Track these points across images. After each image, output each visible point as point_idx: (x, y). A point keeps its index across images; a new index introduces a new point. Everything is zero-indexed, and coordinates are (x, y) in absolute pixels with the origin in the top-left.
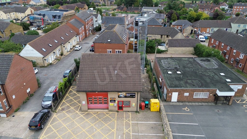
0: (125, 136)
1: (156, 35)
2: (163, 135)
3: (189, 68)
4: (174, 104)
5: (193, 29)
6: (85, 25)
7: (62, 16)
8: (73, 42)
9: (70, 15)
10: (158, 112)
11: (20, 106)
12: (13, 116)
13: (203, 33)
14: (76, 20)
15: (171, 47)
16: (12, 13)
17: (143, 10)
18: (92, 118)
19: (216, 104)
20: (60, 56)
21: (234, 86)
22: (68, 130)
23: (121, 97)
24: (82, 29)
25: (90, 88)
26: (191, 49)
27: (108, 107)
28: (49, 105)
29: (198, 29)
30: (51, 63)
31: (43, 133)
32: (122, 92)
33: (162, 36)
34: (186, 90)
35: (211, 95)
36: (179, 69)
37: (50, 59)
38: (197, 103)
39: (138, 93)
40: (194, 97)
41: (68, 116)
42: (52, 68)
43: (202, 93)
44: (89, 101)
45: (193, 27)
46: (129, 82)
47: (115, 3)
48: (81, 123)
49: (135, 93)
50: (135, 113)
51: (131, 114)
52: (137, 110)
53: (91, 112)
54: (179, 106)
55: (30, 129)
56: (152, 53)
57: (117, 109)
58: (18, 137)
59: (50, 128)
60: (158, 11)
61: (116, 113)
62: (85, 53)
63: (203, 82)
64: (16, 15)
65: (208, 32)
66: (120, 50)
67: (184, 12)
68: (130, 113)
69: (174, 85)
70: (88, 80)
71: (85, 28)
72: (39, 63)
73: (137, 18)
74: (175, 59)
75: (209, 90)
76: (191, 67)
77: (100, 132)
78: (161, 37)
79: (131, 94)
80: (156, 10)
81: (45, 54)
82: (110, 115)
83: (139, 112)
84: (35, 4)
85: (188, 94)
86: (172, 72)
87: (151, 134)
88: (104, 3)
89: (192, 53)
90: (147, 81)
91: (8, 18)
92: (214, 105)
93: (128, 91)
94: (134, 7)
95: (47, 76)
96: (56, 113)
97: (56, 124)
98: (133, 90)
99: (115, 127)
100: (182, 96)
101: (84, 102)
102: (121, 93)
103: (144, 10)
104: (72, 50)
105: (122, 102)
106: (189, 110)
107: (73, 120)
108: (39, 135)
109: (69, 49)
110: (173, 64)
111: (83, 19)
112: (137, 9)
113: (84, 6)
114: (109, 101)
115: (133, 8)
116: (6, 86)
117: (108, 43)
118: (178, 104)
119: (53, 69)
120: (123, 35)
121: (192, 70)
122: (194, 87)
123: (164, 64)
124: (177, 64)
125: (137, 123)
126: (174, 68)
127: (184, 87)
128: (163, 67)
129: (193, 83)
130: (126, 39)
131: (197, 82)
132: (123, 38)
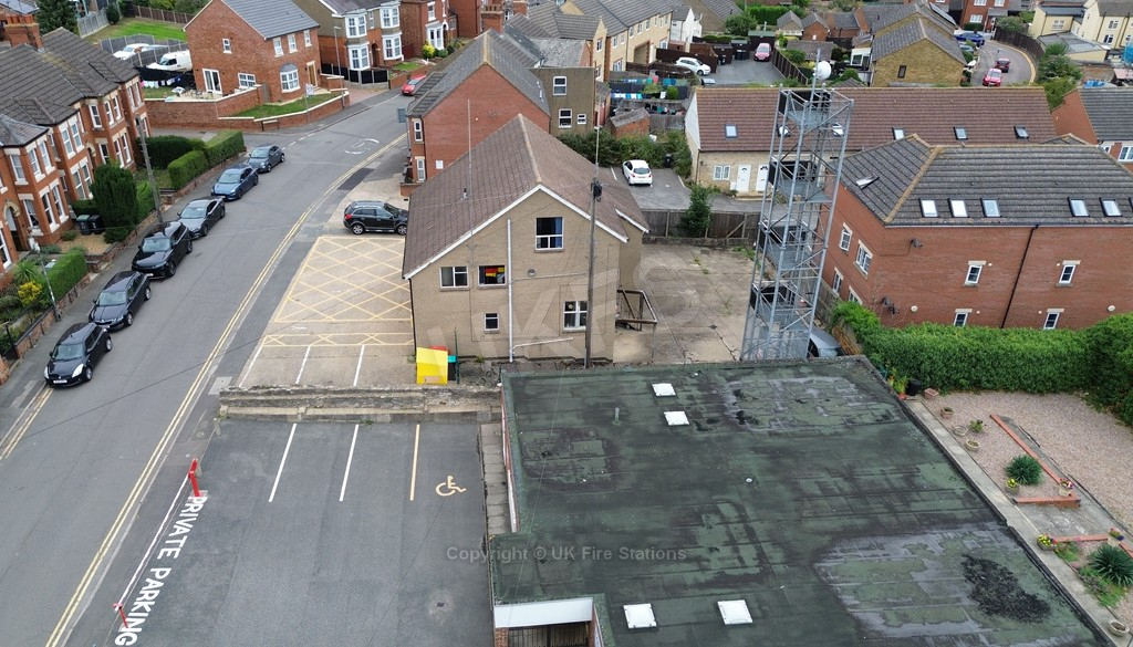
3: (773, 471)
30: (735, 191)
37: (744, 175)
50: (410, 353)
51: (404, 346)
66: (868, 253)
81: (714, 146)
86: (686, 402)
106: (444, 494)
110: (810, 417)
117: (851, 191)
120: (976, 196)
121: (749, 480)
122: (532, 455)
123: (777, 382)
124: (809, 428)
125: (358, 356)
126: (747, 413)
127: (517, 421)
128: (736, 376)
129: (568, 455)
130: (952, 221)
131: (585, 472)
132: (938, 206)
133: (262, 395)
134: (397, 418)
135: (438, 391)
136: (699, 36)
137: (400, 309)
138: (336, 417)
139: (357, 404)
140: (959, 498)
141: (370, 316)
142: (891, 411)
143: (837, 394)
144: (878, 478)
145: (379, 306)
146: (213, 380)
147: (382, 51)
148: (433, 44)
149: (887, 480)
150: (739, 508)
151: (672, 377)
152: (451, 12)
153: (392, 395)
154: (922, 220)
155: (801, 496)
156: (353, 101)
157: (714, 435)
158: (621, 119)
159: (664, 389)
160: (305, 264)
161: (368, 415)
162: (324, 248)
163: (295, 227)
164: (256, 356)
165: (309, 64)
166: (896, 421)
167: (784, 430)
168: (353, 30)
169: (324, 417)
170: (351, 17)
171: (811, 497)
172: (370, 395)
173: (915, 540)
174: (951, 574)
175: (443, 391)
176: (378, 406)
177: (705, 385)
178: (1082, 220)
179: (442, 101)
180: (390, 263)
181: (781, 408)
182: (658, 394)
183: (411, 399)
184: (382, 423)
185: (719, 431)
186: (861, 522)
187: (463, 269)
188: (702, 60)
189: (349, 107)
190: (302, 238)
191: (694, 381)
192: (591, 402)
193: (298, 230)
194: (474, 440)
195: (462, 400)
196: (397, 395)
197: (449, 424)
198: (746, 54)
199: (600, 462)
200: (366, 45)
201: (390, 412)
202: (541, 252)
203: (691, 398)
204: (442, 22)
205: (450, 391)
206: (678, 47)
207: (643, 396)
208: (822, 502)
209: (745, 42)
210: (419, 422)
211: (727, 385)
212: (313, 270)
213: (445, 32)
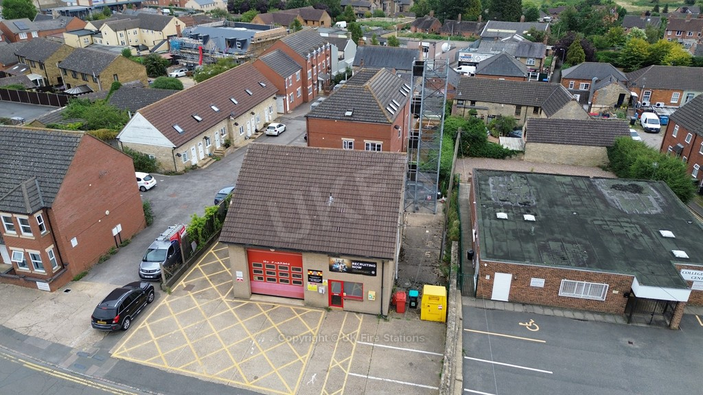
0: (330, 376)
1: (503, 105)
2: (437, 388)
3: (567, 207)
4: (498, 307)
5: (625, 91)
6: (304, 69)
7: (249, 42)
8: (266, 112)
9: (273, 40)
10: (441, 323)
11: (91, 268)
12: (67, 291)
13: (659, 105)
14: (282, 54)
15: (536, 141)
16: (131, 31)
17: (486, 30)
18: (255, 318)
19: (629, 320)
20: (222, 149)
21: (694, 271)
22: (186, 343)
23: (337, 270)
24: (294, 78)
25: (256, 237)
26: (599, 152)
27: (303, 295)
28: (157, 272)
29: (643, 93)
30: (196, 165)
31: (124, 340)
32: (339, 257)
33: (519, 107)
34: (537, 269)
35: (614, 292)
36: (535, 207)
37: (194, 153)
38: (569, 310)
39: (383, 264)
40: (561, 294)
41: (198, 306)
42: (193, 179)
43: (585, 282)
44: (255, 271)
45: (626, 84)
46: (363, 232)
47: (412, 10)
48: (224, 329)
49: (375, 264)
50: (376, 319)
51: (363, 321)
52: (382, 311)
53: (257, 303)
54: (513, 314)
55: (94, 327)
56: (476, 156)
57: (326, 301)
58: (62, 343)
59: (144, 329)
60: (530, 35)
61: (323, 312)
62: (290, 146)
63: (596, 250)
64: (141, 37)
65: (674, 104)
66: (377, 143)
67: (615, 40)
68: (361, 318)
69: (502, 251)
70: (253, 216)
71: (304, 76)
72: (163, 164)
73: (461, 54)
74: (533, 179)
75: (609, 276)
76: (574, 206)
77: (267, 358)
78: (518, 113)
79: (365, 265)
80: (525, 32)
81: (180, 141)
82: (304, 317)
83: (385, 318)
84: (200, 9)
85: (543, 281)
86: (511, 214)
87: (402, 382)
88: (381, 9)
89: (602, 164)
90: (438, 233)
91: (120, 44)
92: (620, 324)
93: (354, 256)
94: (463, 21)
95: (176, 198)
96: (168, 295)
97: (162, 321)
98: (370, 254)
99: (310, 350)
100: (523, 286)
101: (241, 272)
102: (338, 259)
103: (489, 30)
104: (260, 134)
105: (340, 284)
106: (538, 329)
107: (205, 317)
108: (112, 345)
109: (250, 132)
110: (522, 191)
111: (300, 51)
112: (472, 27)
113: (320, 16)
114: (306, 278)
115: (459, 22)
116: (55, 214)
117: (345, 120)
118: (510, 307)
119: (197, 182)
120: (390, 100)
121: (575, 213)
122: (565, 262)
124: (532, 193)
125: (373, 346)
129: (563, 253)
131: (577, 250)
132: (391, 109)
140: (577, 180)
142: (517, 174)
145: (294, 327)
149: (567, 188)
150: (597, 220)
154: (394, 116)
155: (584, 206)
157: (540, 213)
159: (502, 215)
160: (174, 369)
162: (143, 354)
163: (60, 375)
166: (525, 176)
167: (534, 198)
173: (605, 193)
174: (623, 193)
177: (495, 206)
178: (407, 97)
180: (210, 314)
181: (516, 195)
185: (537, 212)
186: (597, 200)
190: (97, 371)
191: (491, 208)
193: (72, 373)
199: (568, 245)
207: (506, 223)
208: (586, 203)
211: (495, 201)
212: (194, 365)
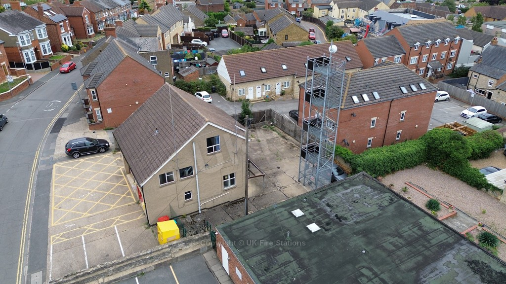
0: (76, 230)
4: (218, 273)
6: (407, 55)
12: (94, 132)
14: (393, 40)
16: (351, 10)
18: (111, 184)
22: (76, 176)
30: (249, 99)
34: (237, 261)
36: (343, 225)
37: (250, 92)
41: (109, 165)
48: (94, 180)
50: (145, 223)
51: (138, 220)
52: (148, 220)
61: (134, 202)
68: (140, 217)
74: (400, 206)
77: (78, 203)
81: (237, 81)
83: (149, 226)
86: (307, 216)
91: (340, 17)
96: (112, 154)
97: (89, 163)
99: (94, 213)
100: (233, 269)
107: (101, 171)
110: (363, 209)
111: (411, 39)
120: (370, 91)
121: (364, 252)
122: (260, 272)
123: (339, 194)
124: (368, 215)
125: (115, 234)
126: (340, 215)
127: (241, 253)
128: (322, 196)
129: (277, 266)
130: (365, 103)
131: (292, 273)
132: (358, 98)
133: (73, 280)
134: (157, 267)
135: (177, 244)
136: (194, 28)
137: (124, 198)
138: (122, 278)
139: (133, 266)
140: (444, 232)
141: (110, 207)
142: (391, 196)
143: (366, 194)
144: (410, 232)
145: (111, 199)
146: (29, 277)
147: (41, 51)
148: (66, 43)
149: (413, 232)
150: (371, 269)
151: (296, 204)
152: (71, 27)
153: (153, 255)
154: (355, 105)
155: (390, 253)
156: (34, 80)
157: (334, 231)
158: (184, 72)
159: (298, 213)
160: (53, 183)
161: (142, 270)
162: (60, 171)
163: (35, 162)
164: (51, 253)
165: (2, 64)
166: (396, 201)
167: (359, 219)
168: (23, 43)
169: (115, 280)
170: (21, 35)
171: (393, 251)
172: (140, 259)
173: (445, 260)
174: (468, 273)
175: (180, 243)
176: (145, 263)
177: (313, 205)
178: (406, 95)
179: (105, 78)
180: (104, 171)
181: (350, 208)
182: (297, 217)
183: (164, 254)
184: (150, 272)
185: (334, 229)
186: (420, 258)
187: (171, 173)
188: (203, 40)
189: (33, 84)
190: (42, 167)
191: (307, 204)
192: (269, 230)
193: (38, 163)
194: (205, 265)
195: (191, 245)
196: (156, 254)
197: (186, 259)
198: (217, 35)
199: (294, 265)
200: (32, 49)
201: (153, 264)
202: (211, 155)
203: (311, 214)
204: (68, 32)
205: (183, 242)
206: (189, 34)
207: (290, 220)
208: (399, 253)
209: (217, 30)
210: (170, 264)
211: (321, 202)
212: (60, 187)
213: (71, 37)
